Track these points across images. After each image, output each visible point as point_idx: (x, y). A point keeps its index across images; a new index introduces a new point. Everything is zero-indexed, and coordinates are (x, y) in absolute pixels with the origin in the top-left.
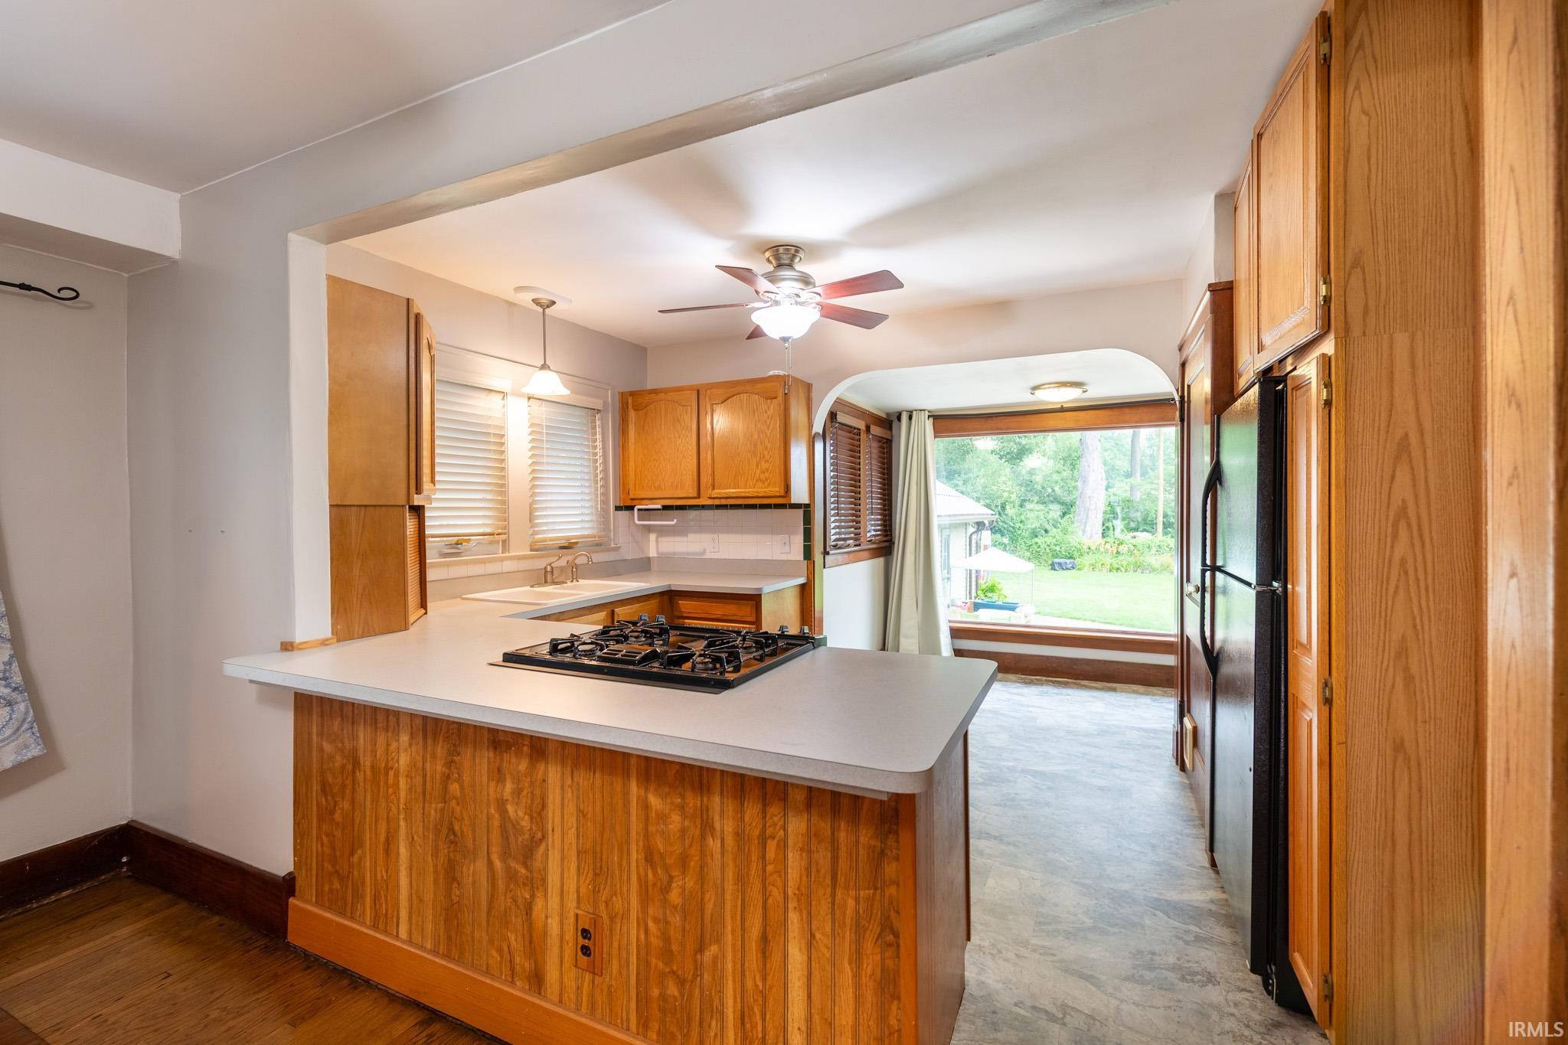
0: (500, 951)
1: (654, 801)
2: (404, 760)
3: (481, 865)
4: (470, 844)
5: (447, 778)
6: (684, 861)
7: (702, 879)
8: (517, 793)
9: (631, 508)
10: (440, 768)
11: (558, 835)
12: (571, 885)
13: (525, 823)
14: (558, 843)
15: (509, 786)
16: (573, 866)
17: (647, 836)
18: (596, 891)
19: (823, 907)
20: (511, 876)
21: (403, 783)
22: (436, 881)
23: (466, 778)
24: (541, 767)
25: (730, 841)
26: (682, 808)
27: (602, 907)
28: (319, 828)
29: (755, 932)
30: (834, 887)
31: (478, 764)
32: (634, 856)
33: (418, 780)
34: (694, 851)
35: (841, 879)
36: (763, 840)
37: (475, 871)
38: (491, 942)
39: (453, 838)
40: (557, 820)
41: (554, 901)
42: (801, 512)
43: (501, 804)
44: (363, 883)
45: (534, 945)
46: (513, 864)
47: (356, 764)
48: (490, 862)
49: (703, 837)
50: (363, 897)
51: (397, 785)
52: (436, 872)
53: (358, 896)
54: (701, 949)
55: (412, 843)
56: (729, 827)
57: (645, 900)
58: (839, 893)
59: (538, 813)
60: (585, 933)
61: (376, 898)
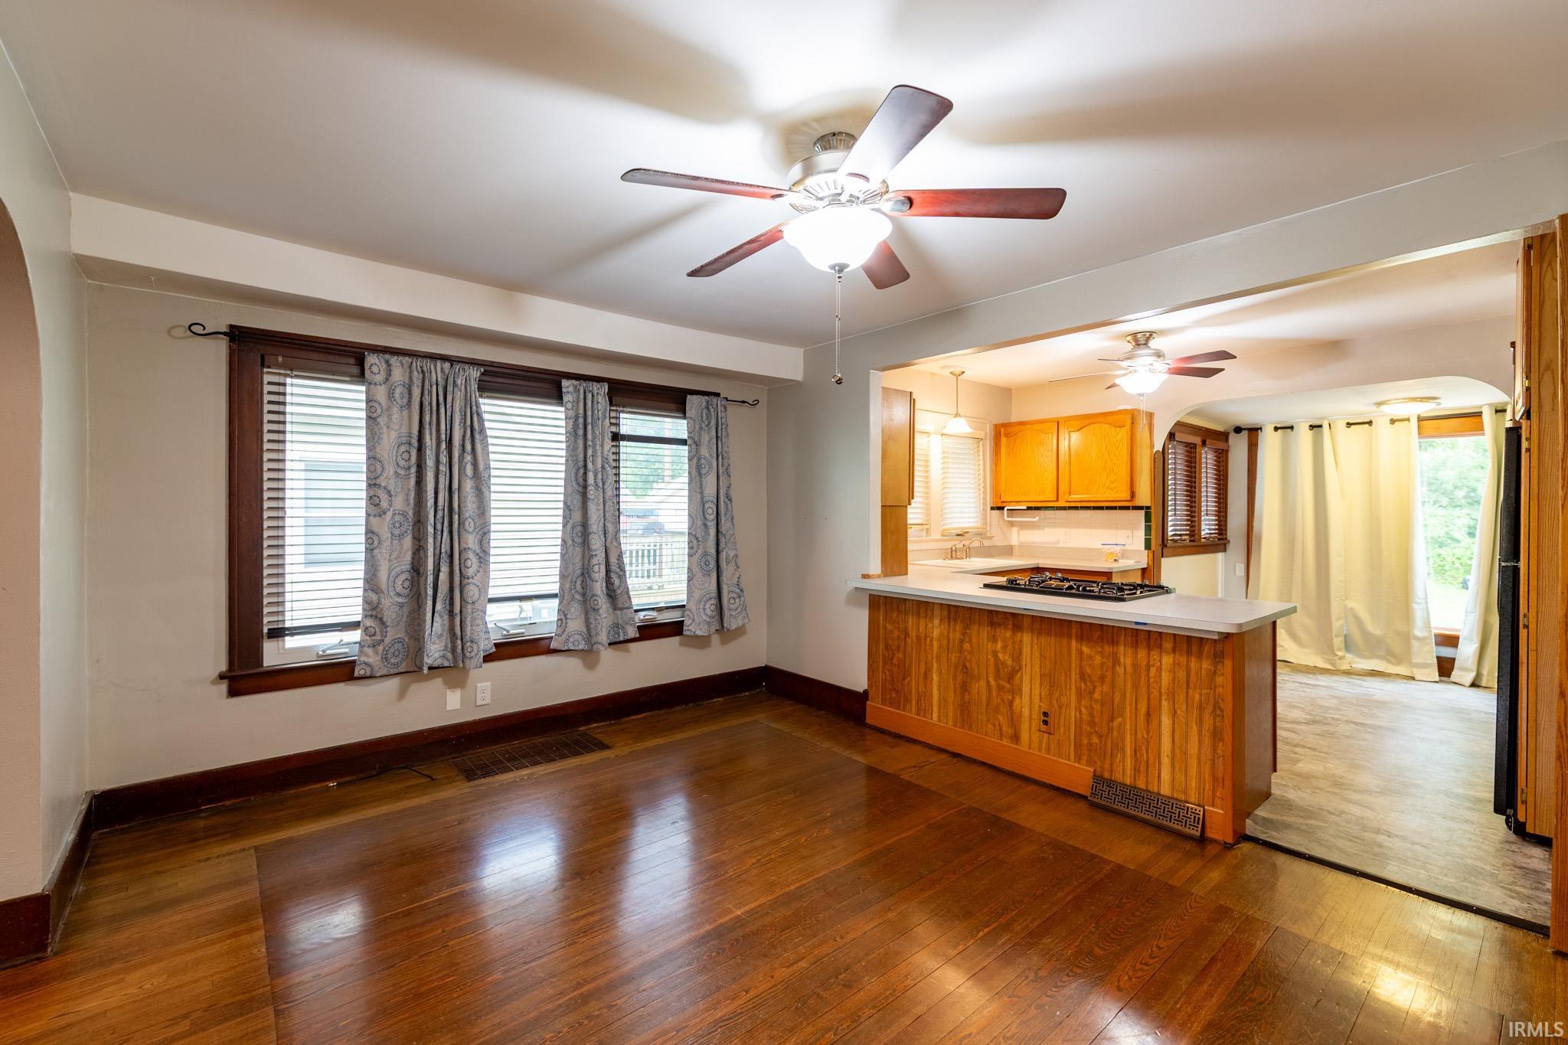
0: (994, 725)
1: (1086, 649)
2: (936, 632)
3: (983, 683)
4: (976, 672)
5: (962, 641)
6: (1102, 679)
7: (1113, 686)
8: (1005, 647)
9: (1001, 508)
10: (958, 636)
11: (1028, 667)
12: (1036, 691)
13: (1009, 662)
14: (1028, 671)
15: (999, 645)
16: (1038, 682)
17: (1081, 667)
18: (1051, 694)
19: (1181, 698)
20: (1000, 688)
21: (935, 644)
22: (955, 691)
23: (974, 640)
24: (1019, 635)
25: (1129, 668)
26: (1102, 653)
27: (1055, 702)
28: (884, 667)
29: (1143, 709)
30: (1188, 689)
31: (981, 634)
32: (1073, 677)
33: (945, 643)
34: (1109, 674)
35: (1192, 685)
36: (1148, 667)
37: (979, 688)
38: (988, 720)
39: (965, 670)
40: (1028, 660)
41: (1026, 700)
42: (1142, 513)
43: (995, 654)
44: (911, 694)
45: (1014, 721)
46: (1001, 682)
47: (907, 634)
48: (988, 682)
49: (1114, 666)
50: (911, 701)
51: (931, 645)
52: (955, 688)
53: (907, 700)
54: (1112, 719)
55: (940, 673)
56: (1129, 661)
57: (1080, 696)
58: (1190, 692)
59: (1017, 657)
60: (1045, 714)
61: (918, 701)
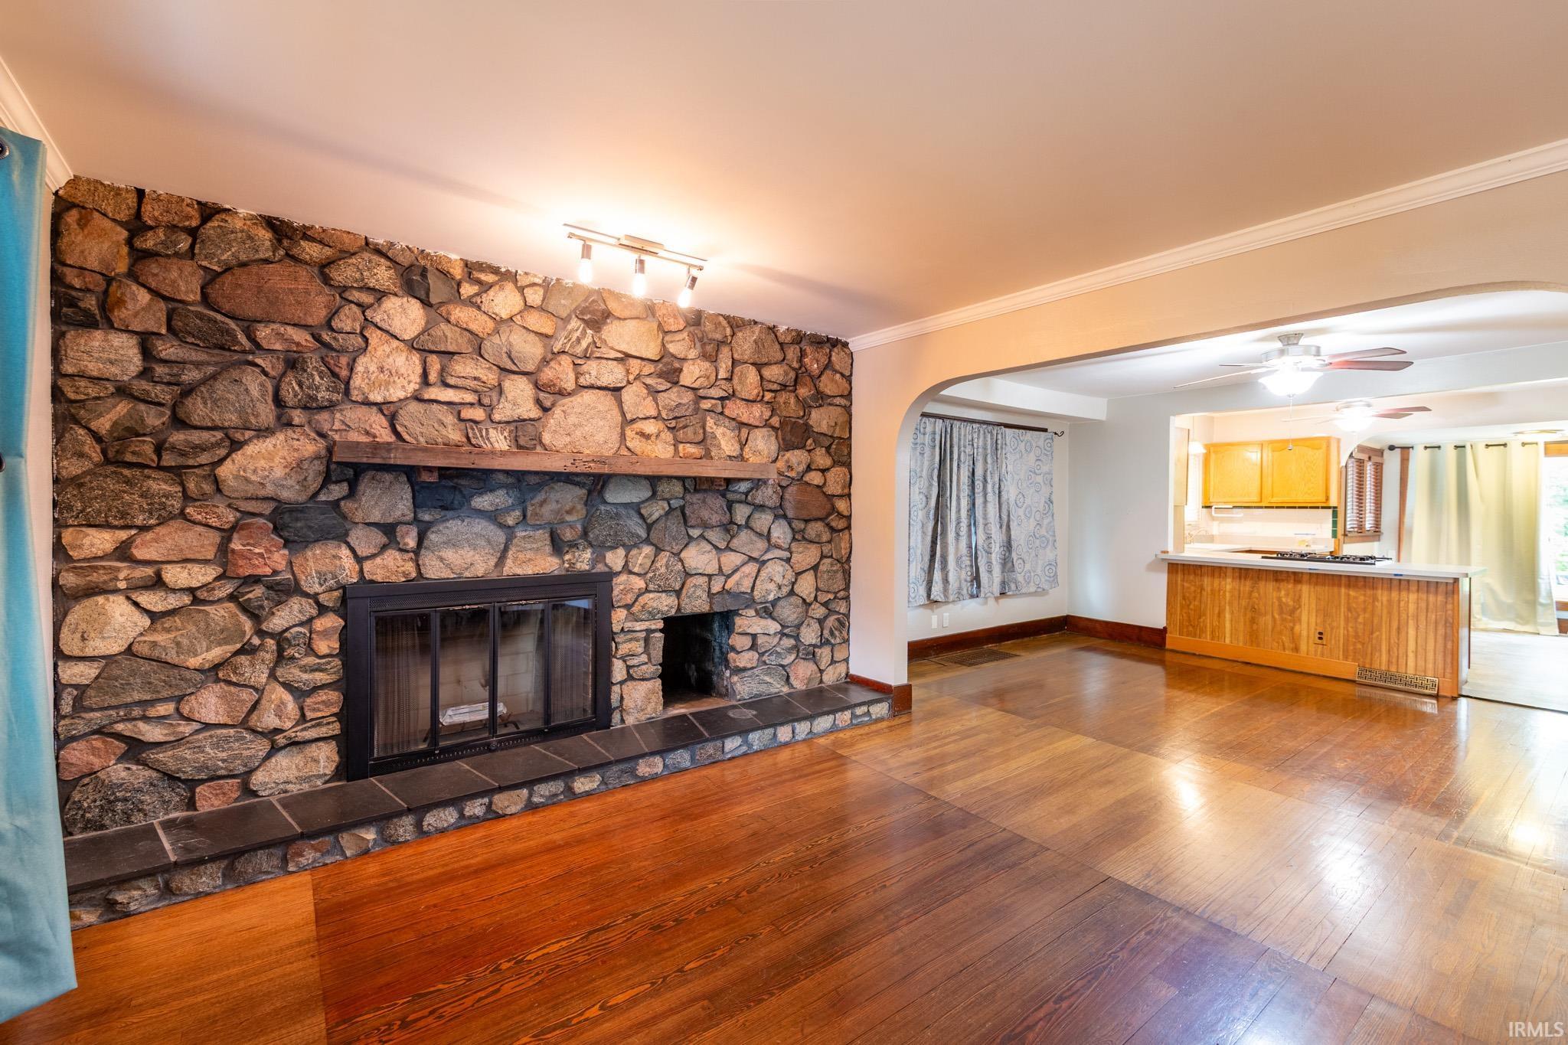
0: (1278, 642)
1: (1352, 593)
2: (1228, 587)
3: (1269, 618)
4: (1263, 611)
5: (1251, 592)
6: (1365, 610)
7: (1373, 614)
8: (1287, 595)
9: (1210, 507)
10: (1247, 589)
11: (1307, 606)
12: (1313, 620)
13: (1291, 603)
14: (1306, 608)
15: (1283, 593)
16: (1314, 614)
17: (1348, 603)
18: (1324, 621)
19: (1422, 618)
20: (1283, 620)
21: (1228, 594)
22: (1245, 625)
23: (1261, 591)
24: (1299, 587)
25: (1385, 603)
26: (1365, 595)
27: (1328, 626)
28: (1181, 610)
29: (1395, 625)
30: (1427, 612)
31: (1268, 588)
32: (1342, 610)
33: (1236, 593)
34: (1370, 607)
35: (1430, 610)
36: (1399, 601)
37: (1266, 621)
38: (1274, 640)
39: (1254, 609)
40: (1307, 601)
41: (1304, 625)
42: (1331, 511)
43: (1279, 599)
44: (1206, 627)
45: (1295, 640)
46: (1284, 616)
47: (1202, 589)
48: (1273, 617)
49: (1373, 602)
50: (1206, 632)
51: (1224, 595)
52: (1245, 622)
53: (1203, 631)
54: (1372, 633)
55: (1232, 613)
56: (1385, 599)
57: (1347, 620)
58: (1429, 614)
59: (1298, 600)
60: (1320, 633)
61: (1212, 632)
